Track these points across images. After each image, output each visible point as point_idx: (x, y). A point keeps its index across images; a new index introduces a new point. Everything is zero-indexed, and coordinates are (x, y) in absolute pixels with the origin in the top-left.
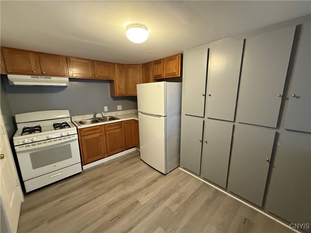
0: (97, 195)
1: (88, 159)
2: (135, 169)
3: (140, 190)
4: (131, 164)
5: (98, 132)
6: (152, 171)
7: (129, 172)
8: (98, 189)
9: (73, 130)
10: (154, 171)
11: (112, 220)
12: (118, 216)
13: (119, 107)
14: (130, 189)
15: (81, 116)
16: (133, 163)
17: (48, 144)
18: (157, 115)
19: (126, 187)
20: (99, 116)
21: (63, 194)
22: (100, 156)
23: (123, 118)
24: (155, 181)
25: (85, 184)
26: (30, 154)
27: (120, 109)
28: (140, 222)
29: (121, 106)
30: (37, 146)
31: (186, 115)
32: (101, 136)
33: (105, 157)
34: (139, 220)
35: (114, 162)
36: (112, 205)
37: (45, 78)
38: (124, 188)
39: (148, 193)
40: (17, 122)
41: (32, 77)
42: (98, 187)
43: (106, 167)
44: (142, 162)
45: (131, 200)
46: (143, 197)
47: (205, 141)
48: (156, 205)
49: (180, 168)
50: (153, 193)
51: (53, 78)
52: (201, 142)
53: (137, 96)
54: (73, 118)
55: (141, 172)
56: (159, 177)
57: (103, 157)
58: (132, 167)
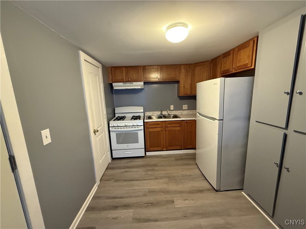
0: (146, 178)
1: (150, 147)
2: (185, 170)
3: (181, 192)
4: (185, 164)
5: (160, 126)
6: (203, 180)
7: (178, 171)
8: (149, 174)
9: (140, 122)
10: (206, 181)
11: (146, 204)
12: (152, 203)
13: (185, 107)
14: (173, 187)
15: (152, 112)
16: (187, 164)
17: (125, 129)
18: (212, 117)
19: (169, 184)
20: (165, 113)
21: (128, 167)
22: (160, 149)
23: (184, 118)
24: (201, 191)
25: (143, 166)
26: (116, 133)
27: (185, 109)
28: (167, 221)
29: (187, 105)
30: (120, 130)
31: (256, 121)
33: (164, 150)
34: (166, 218)
35: (171, 157)
36: (152, 192)
37: (130, 84)
38: (168, 183)
39: (188, 200)
40: (115, 112)
41: (123, 84)
42: (149, 173)
43: (162, 159)
44: (196, 166)
45: (168, 197)
46: (180, 201)
47: (286, 168)
48: (189, 215)
49: (243, 192)
50: (192, 202)
51: (134, 83)
52: (277, 166)
53: (196, 96)
54: (146, 113)
55: (191, 175)
56: (208, 190)
57: (162, 149)
58: (184, 167)
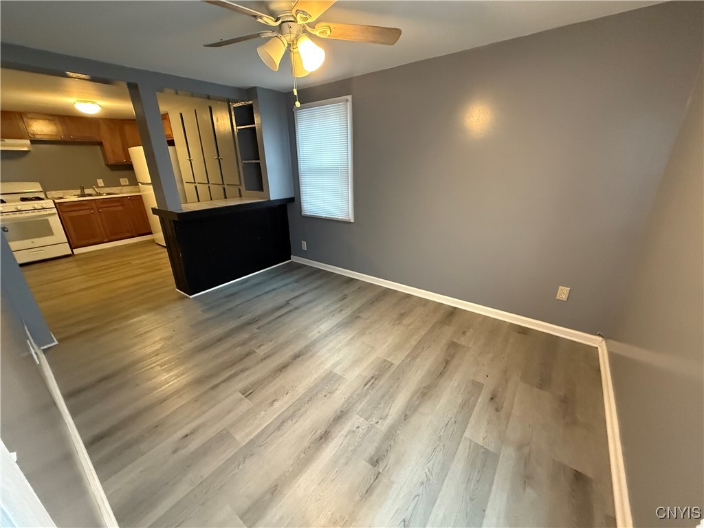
1: (79, 240)
5: (87, 208)
13: (124, 181)
15: (61, 191)
27: (125, 184)
29: (126, 179)
32: (92, 213)
33: (105, 241)
54: (48, 192)
